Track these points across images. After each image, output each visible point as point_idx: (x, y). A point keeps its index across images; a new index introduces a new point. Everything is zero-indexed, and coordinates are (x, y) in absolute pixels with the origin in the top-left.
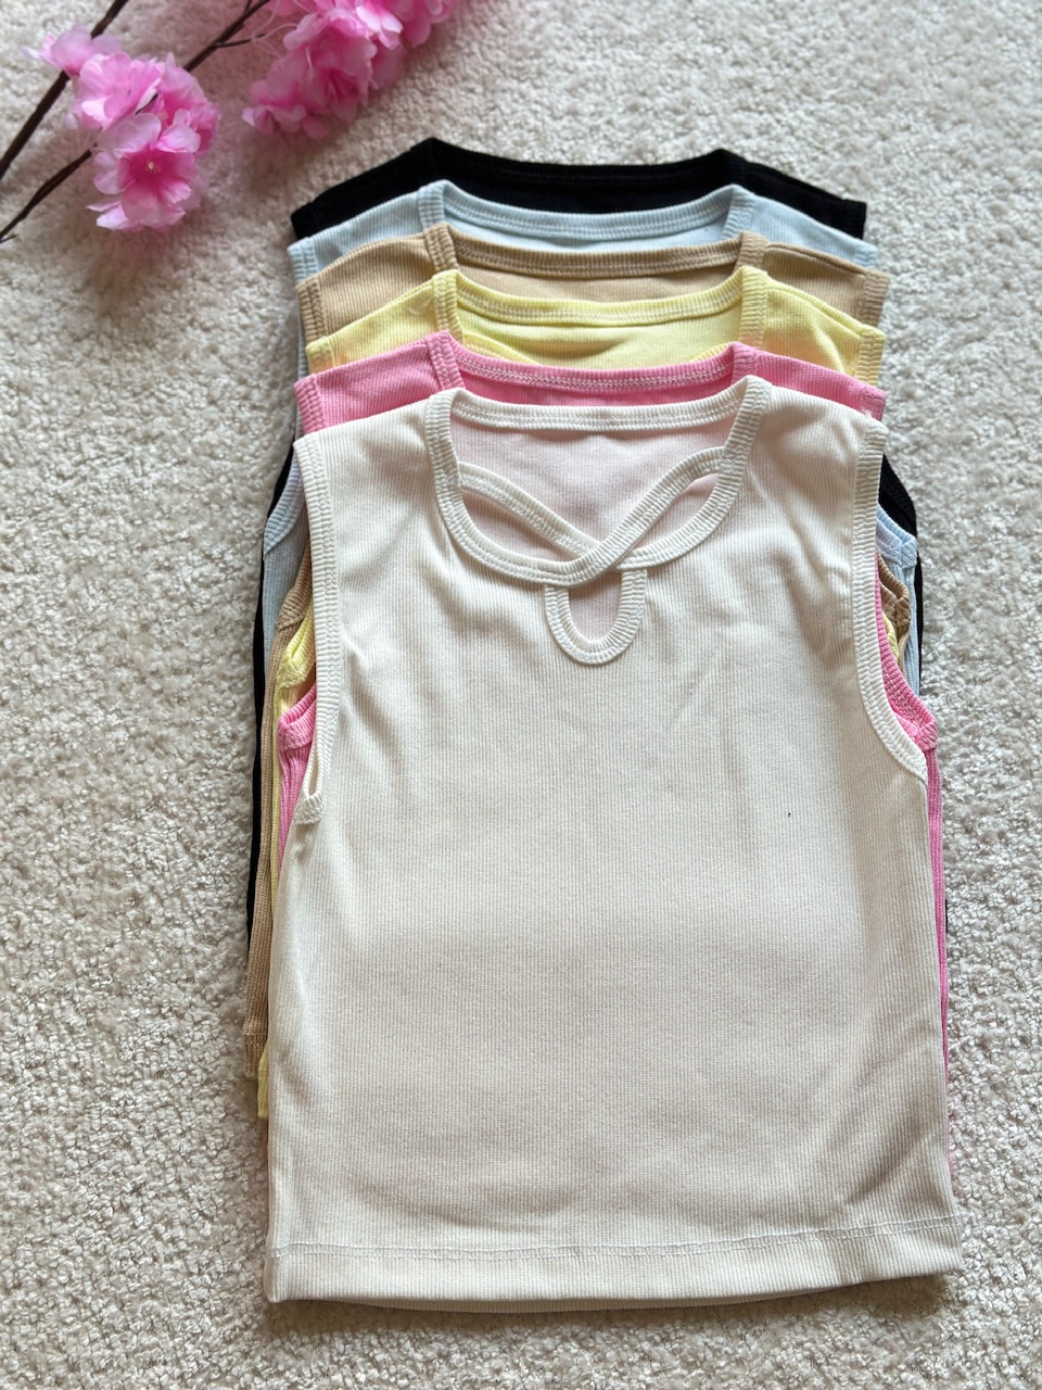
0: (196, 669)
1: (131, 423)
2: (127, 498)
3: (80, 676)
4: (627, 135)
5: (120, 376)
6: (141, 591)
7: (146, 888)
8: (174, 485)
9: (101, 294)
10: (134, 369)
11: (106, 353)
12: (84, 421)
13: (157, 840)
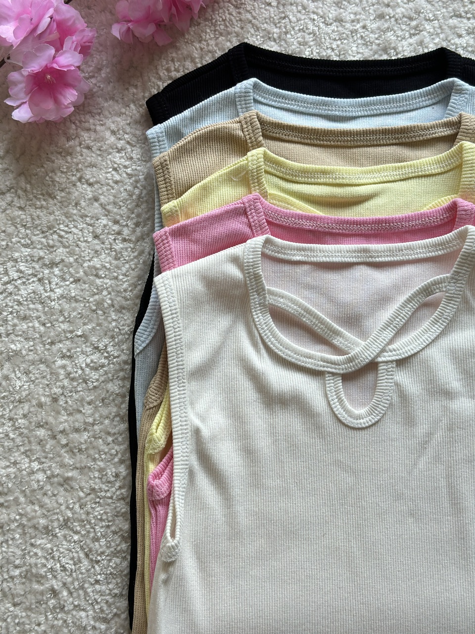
0: (90, 428)
1: (42, 253)
2: (39, 307)
3: (12, 435)
4: (376, 36)
5: (33, 219)
6: (51, 373)
7: (60, 584)
8: (72, 298)
9: (17, 160)
10: (41, 214)
11: (22, 203)
12: (9, 253)
13: (67, 550)
